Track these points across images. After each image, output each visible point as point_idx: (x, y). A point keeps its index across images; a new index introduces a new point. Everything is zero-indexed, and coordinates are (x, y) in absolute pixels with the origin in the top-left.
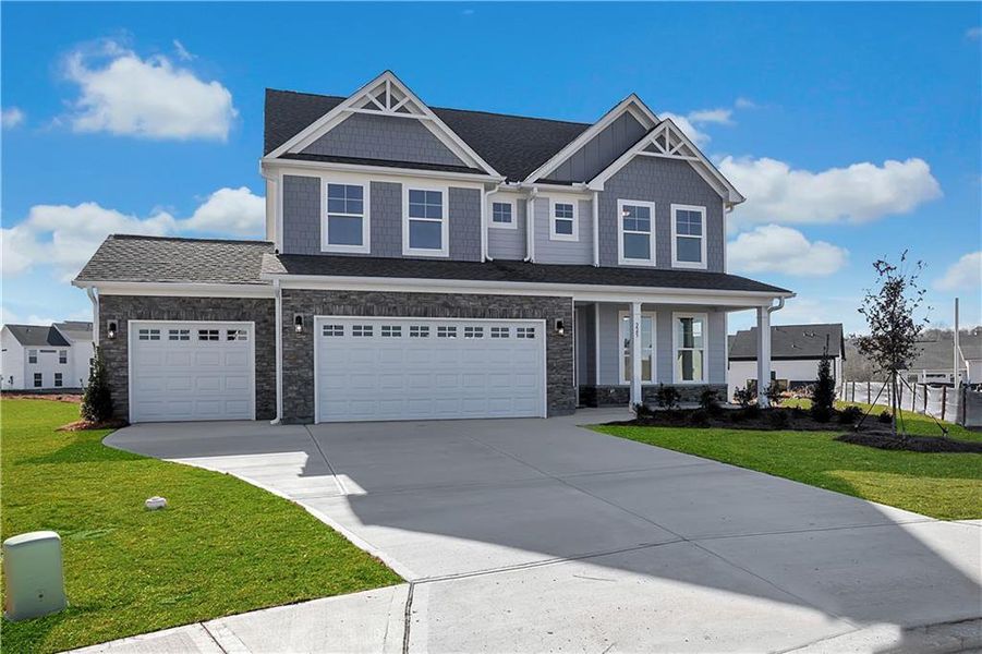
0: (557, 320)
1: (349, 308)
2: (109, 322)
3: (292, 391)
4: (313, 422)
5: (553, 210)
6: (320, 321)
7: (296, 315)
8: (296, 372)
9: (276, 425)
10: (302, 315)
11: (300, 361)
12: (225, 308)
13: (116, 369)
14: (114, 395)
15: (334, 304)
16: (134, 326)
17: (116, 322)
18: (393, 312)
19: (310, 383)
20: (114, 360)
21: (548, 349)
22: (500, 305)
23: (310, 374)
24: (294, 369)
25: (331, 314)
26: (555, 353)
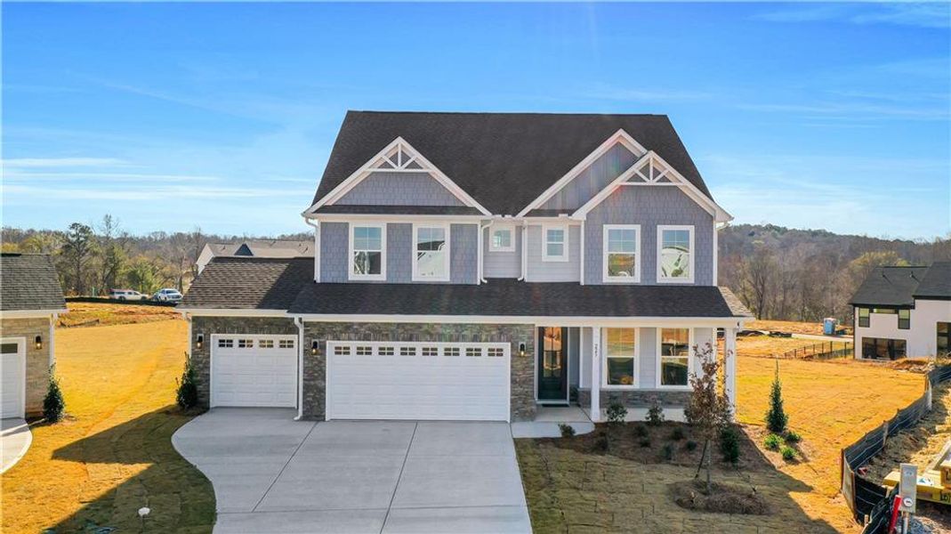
0: (520, 343)
1: (352, 336)
2: (199, 335)
3: (309, 396)
4: (324, 420)
5: (545, 235)
6: (331, 345)
7: (313, 341)
8: (312, 383)
9: (298, 421)
10: (317, 340)
11: (316, 374)
12: (277, 325)
13: (202, 369)
14: (200, 388)
15: (341, 332)
16: (215, 338)
17: (202, 335)
18: (386, 337)
19: (322, 390)
20: (201, 362)
21: (512, 367)
22: (471, 331)
23: (323, 384)
24: (313, 380)
25: (339, 340)
26: (518, 371)
